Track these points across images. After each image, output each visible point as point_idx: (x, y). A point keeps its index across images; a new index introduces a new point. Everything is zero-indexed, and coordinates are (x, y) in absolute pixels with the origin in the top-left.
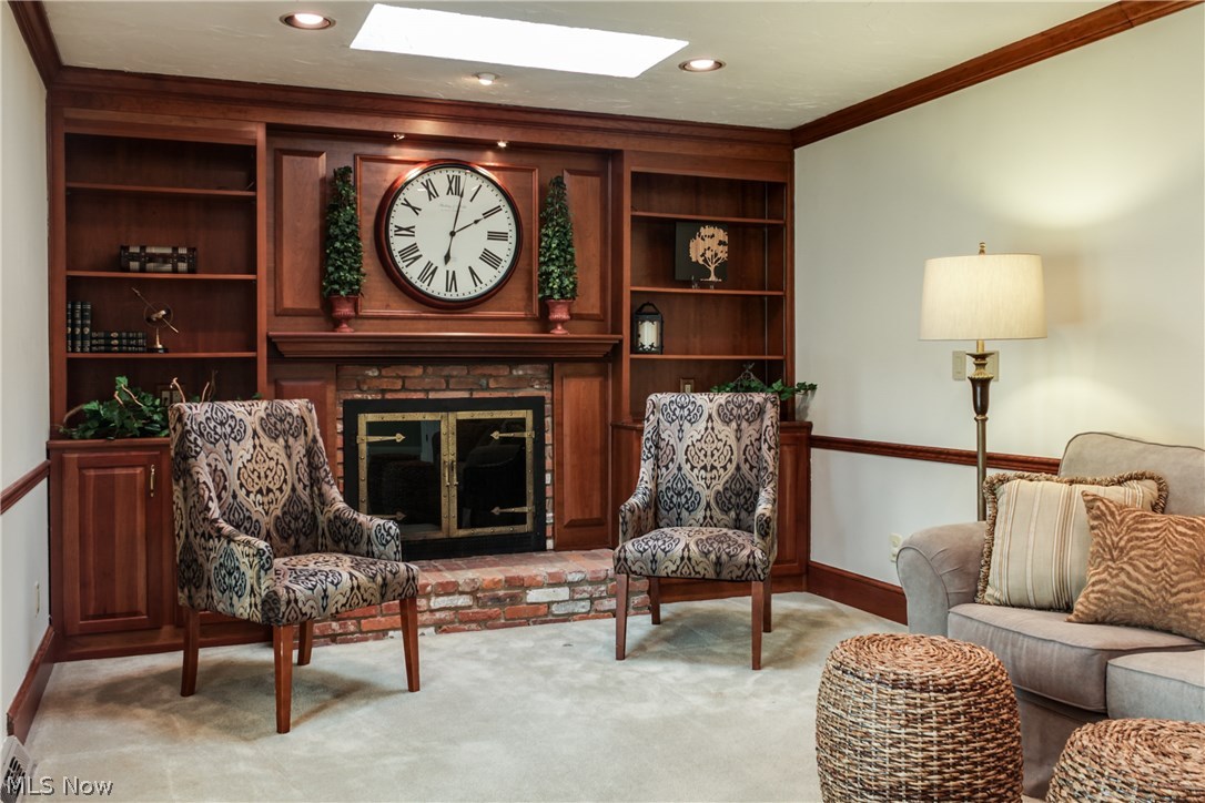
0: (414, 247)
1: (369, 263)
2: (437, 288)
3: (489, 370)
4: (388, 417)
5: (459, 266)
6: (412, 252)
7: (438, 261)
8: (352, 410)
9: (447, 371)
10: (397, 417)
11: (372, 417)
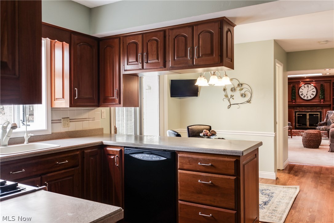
0: (303, 94)
1: (298, 96)
2: (306, 98)
3: (313, 108)
4: (300, 113)
5: (309, 96)
6: (302, 94)
7: (306, 95)
8: (296, 112)
9: (308, 108)
10: (301, 113)
11: (298, 113)
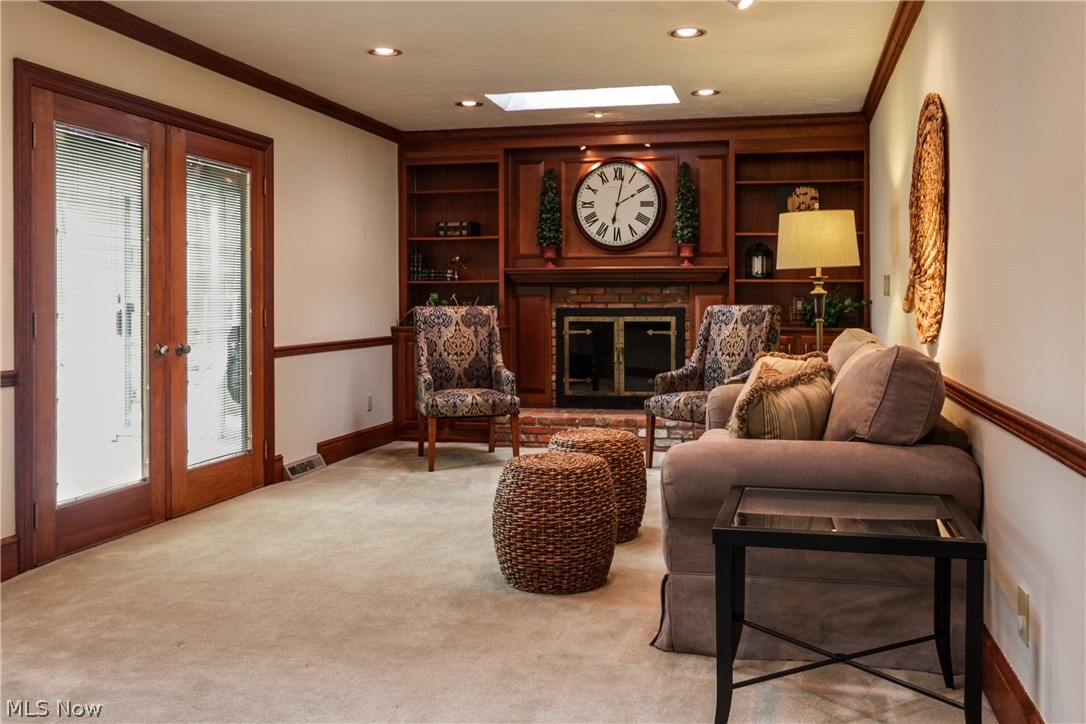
0: (593, 215)
1: (572, 225)
2: (608, 239)
3: (646, 290)
4: (582, 319)
5: (622, 225)
6: (592, 218)
7: (609, 222)
8: (561, 314)
9: (619, 291)
10: (588, 319)
11: (572, 319)
